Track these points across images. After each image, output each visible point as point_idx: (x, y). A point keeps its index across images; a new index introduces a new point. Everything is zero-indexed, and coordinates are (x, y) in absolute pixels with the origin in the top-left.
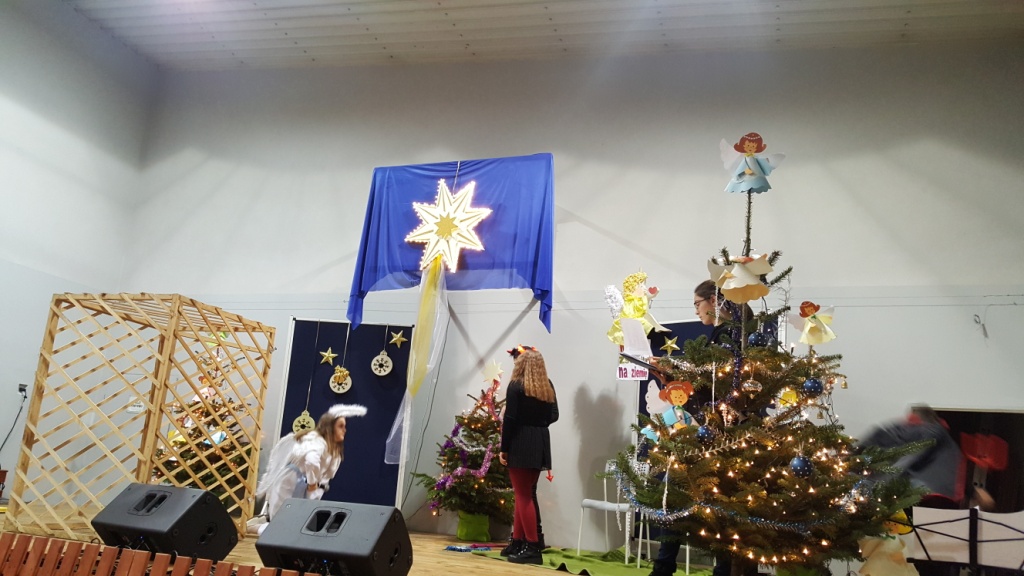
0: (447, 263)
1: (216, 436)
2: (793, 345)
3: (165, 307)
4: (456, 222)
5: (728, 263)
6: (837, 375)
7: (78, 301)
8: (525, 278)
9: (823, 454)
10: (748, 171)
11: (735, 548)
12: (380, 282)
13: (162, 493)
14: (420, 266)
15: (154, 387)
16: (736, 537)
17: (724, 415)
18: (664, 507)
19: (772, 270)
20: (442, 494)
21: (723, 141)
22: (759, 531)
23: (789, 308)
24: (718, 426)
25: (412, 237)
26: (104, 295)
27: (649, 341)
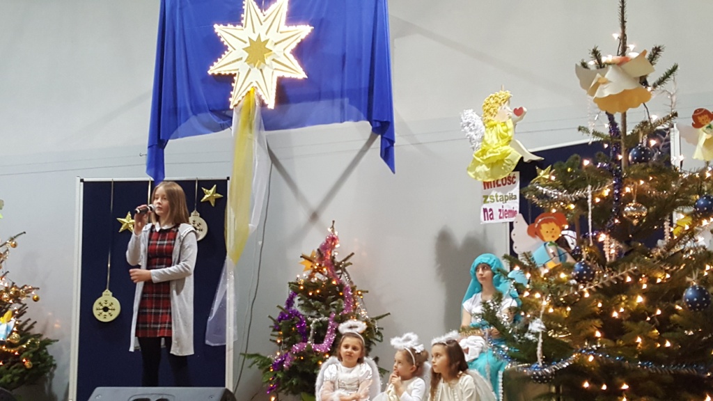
0: (263, 98)
4: (268, 46)
5: (601, 66)
8: (359, 108)
11: (625, 400)
12: (183, 127)
14: (229, 103)
16: (625, 387)
17: (605, 249)
18: (540, 360)
19: (653, 70)
20: (280, 375)
23: (675, 115)
24: (598, 261)
25: (217, 68)
27: (517, 174)
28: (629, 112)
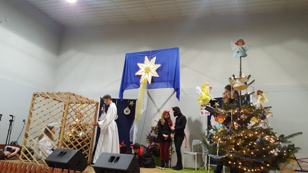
0: (148, 81)
1: (81, 134)
2: (256, 104)
3: (66, 96)
4: (150, 69)
5: (235, 79)
6: (269, 113)
7: (40, 95)
8: (171, 85)
9: (267, 138)
10: (240, 51)
11: (240, 167)
12: (128, 87)
13: (65, 151)
14: (140, 82)
15: (62, 120)
16: (240, 163)
17: (235, 126)
18: (218, 154)
19: (249, 81)
21: (232, 42)
22: (247, 161)
23: (254, 92)
24: (233, 129)
25: (137, 73)
26: (48, 93)
27: (210, 103)
28: (242, 91)
